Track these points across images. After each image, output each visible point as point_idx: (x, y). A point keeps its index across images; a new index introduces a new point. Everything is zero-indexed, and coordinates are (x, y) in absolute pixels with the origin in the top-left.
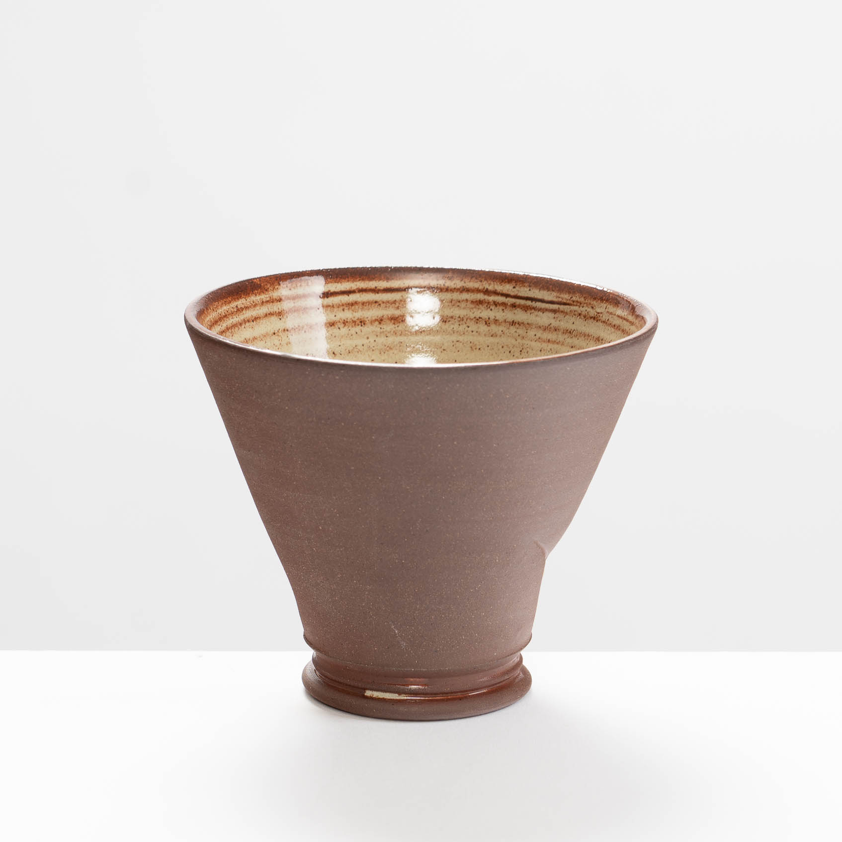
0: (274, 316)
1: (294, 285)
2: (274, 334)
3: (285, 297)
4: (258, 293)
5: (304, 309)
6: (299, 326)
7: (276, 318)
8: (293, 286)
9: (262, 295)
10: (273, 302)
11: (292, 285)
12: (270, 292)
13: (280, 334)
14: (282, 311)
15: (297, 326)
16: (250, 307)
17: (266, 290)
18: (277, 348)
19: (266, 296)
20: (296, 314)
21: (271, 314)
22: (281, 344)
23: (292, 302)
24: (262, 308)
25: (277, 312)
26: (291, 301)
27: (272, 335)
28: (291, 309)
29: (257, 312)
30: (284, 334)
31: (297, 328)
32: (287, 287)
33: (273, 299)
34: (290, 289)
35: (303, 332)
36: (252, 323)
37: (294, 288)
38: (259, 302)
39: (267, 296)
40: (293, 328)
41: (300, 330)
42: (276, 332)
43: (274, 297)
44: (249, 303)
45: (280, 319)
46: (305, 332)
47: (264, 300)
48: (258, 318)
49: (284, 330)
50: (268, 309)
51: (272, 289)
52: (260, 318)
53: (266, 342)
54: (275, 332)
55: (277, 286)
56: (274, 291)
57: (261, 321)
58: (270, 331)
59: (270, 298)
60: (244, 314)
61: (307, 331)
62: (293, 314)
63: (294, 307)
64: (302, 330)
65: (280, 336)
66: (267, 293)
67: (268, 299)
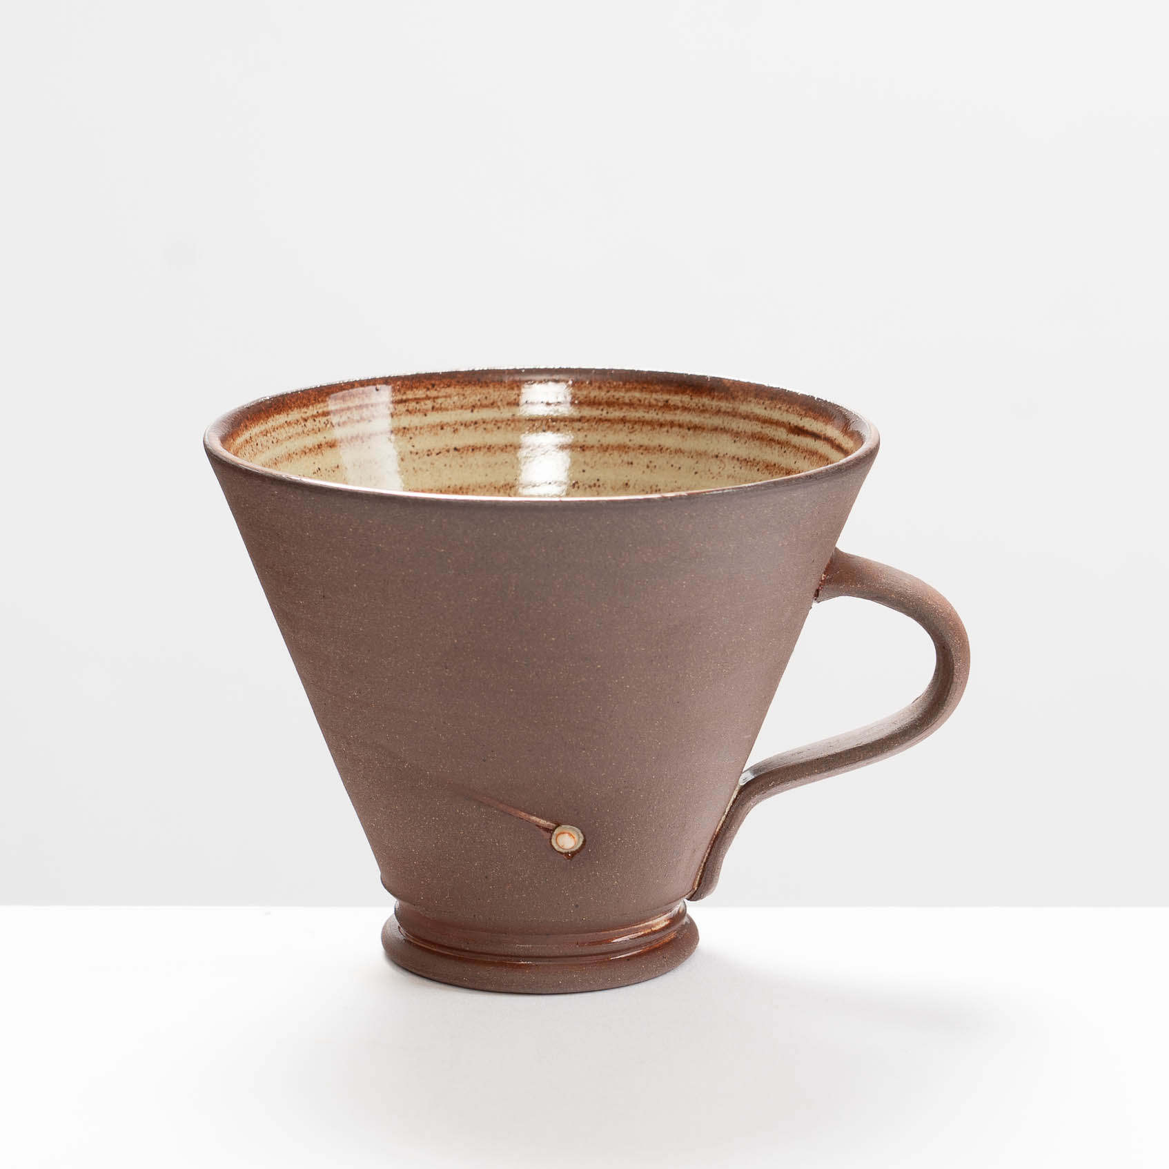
0: (729, 434)
1: (773, 405)
2: (717, 456)
3: (754, 416)
4: (718, 396)
5: (770, 440)
6: (754, 460)
7: (730, 438)
8: (771, 405)
9: (723, 402)
10: (734, 416)
11: (770, 403)
12: (736, 403)
13: (726, 460)
14: (741, 432)
15: (752, 459)
16: (694, 410)
17: (733, 398)
18: (712, 476)
19: (727, 405)
20: (758, 443)
21: (724, 430)
22: (719, 473)
23: (760, 425)
24: (713, 417)
25: (735, 431)
26: (760, 423)
27: (712, 457)
28: (755, 434)
29: (703, 420)
30: (731, 462)
31: (751, 461)
32: (763, 403)
33: (736, 413)
34: (765, 409)
35: (756, 469)
36: (687, 431)
37: (771, 409)
38: (714, 408)
39: (731, 406)
40: (746, 459)
41: (753, 465)
42: (721, 455)
43: (739, 411)
44: (694, 405)
45: (735, 441)
46: (758, 470)
47: (723, 410)
48: (700, 427)
49: (734, 457)
50: (723, 423)
51: (742, 399)
52: (704, 429)
53: (697, 462)
54: (719, 455)
55: (751, 399)
56: (744, 403)
57: (704, 434)
58: (712, 451)
59: (734, 409)
60: (676, 414)
61: (760, 470)
62: (755, 442)
63: (761, 432)
64: (756, 466)
65: (724, 463)
66: (732, 401)
67: (729, 410)
